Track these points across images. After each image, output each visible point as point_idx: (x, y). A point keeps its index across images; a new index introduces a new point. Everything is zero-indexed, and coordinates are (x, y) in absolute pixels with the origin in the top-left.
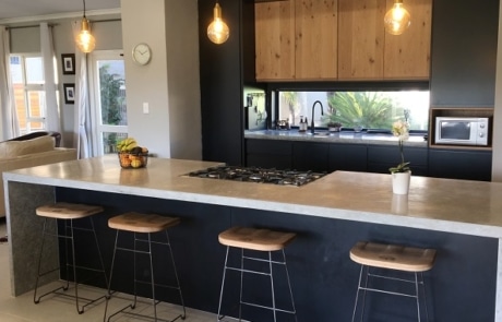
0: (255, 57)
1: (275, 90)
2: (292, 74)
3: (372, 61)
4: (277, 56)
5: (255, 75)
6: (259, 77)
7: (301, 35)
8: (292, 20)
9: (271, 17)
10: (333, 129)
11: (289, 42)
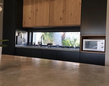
0: (23, 19)
1: (31, 32)
2: (34, 24)
3: (61, 19)
4: (30, 18)
5: (22, 25)
6: (24, 26)
7: (37, 10)
8: (35, 5)
9: (28, 4)
10: (49, 46)
11: (33, 13)
